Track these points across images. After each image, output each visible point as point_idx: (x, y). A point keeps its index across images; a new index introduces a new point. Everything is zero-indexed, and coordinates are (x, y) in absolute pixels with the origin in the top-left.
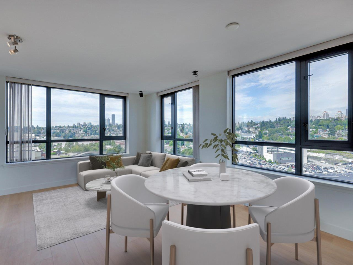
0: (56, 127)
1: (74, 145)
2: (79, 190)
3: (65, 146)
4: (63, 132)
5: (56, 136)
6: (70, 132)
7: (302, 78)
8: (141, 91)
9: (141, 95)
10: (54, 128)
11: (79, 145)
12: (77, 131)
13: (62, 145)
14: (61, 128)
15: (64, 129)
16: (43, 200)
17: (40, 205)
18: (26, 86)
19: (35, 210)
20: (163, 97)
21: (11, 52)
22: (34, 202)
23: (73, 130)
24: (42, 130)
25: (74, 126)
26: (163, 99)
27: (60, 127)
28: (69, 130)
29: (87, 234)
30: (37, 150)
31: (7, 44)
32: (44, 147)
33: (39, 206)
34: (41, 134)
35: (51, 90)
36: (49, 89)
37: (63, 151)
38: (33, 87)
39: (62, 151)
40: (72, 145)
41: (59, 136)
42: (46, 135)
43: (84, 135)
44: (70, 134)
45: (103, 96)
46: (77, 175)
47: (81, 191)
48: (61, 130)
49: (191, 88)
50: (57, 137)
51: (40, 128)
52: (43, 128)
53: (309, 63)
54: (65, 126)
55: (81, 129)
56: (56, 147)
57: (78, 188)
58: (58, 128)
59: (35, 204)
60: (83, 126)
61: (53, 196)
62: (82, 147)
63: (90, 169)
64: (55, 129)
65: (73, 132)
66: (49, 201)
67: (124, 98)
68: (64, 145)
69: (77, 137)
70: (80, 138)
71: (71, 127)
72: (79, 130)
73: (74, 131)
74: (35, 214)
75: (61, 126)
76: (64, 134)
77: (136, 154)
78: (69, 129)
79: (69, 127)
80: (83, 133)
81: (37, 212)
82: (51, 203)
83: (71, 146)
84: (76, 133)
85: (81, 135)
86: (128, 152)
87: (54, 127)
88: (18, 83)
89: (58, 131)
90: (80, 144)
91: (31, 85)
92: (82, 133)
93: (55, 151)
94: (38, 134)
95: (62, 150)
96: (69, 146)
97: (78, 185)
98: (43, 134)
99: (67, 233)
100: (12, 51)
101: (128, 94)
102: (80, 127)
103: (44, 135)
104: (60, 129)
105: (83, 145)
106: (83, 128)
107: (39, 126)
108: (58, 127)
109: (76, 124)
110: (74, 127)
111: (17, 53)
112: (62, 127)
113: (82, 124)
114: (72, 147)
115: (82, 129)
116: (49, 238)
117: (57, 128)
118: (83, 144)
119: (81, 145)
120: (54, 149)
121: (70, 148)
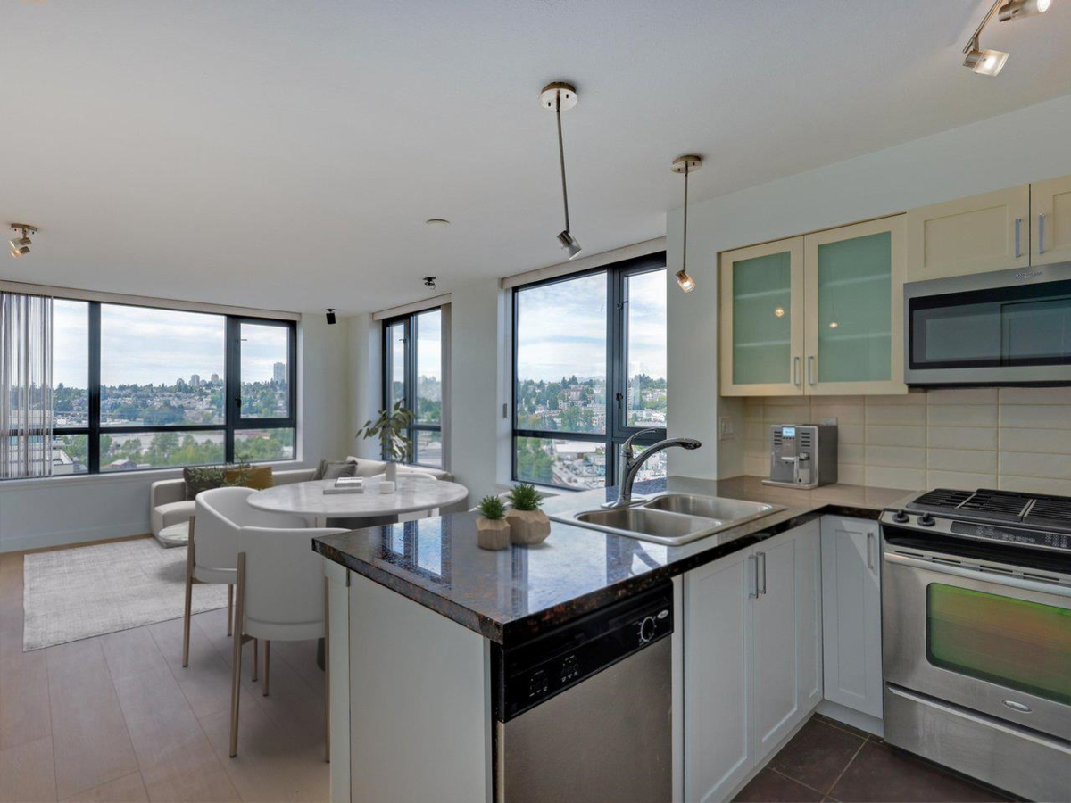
0: (122, 388)
1: (180, 446)
2: (149, 547)
3: (150, 448)
4: (145, 405)
5: (122, 417)
6: (167, 404)
7: (616, 305)
8: (330, 310)
9: (331, 319)
10: (114, 392)
11: (197, 444)
12: (189, 403)
13: (143, 446)
14: (139, 393)
15: (148, 397)
16: (52, 567)
17: (40, 577)
18: (39, 299)
19: (27, 586)
20: (387, 323)
21: (15, 253)
22: (25, 573)
23: (179, 397)
24: (74, 398)
25: (181, 388)
26: (387, 329)
27: (135, 388)
28: (165, 398)
29: (146, 625)
30: (59, 460)
31: (10, 245)
32: (83, 451)
33: (38, 579)
34: (71, 409)
35: (100, 307)
36: (95, 306)
37: (145, 462)
38: (55, 301)
39: (140, 463)
40: (174, 445)
41: (132, 417)
42: (87, 413)
43: (213, 414)
44: (167, 410)
45: (234, 321)
46: (149, 513)
47: (155, 548)
48: (139, 397)
49: (438, 307)
50: (126, 421)
51: (68, 391)
52: (79, 392)
53: (627, 276)
54: (151, 385)
55: (202, 394)
56: (120, 451)
57: (148, 542)
58: (129, 391)
59: (27, 576)
60: (208, 385)
61: (79, 559)
62: (205, 451)
63: (183, 499)
64: (120, 396)
65: (176, 405)
66: (65, 569)
67: (292, 326)
68: (148, 446)
69: (189, 418)
70: (200, 422)
71: (170, 390)
72: (197, 398)
73: (180, 402)
74: (25, 593)
75: (139, 386)
76: (146, 412)
77: (317, 463)
78: (163, 396)
79: (163, 388)
80: (209, 409)
81: (31, 589)
82: (70, 572)
83: (172, 447)
84: (189, 408)
85: (202, 413)
86: (300, 459)
87: (114, 388)
88: (19, 294)
89: (129, 401)
90: (200, 443)
91: (50, 297)
92: (208, 406)
93: (119, 462)
94: (64, 409)
95: (142, 460)
96: (163, 448)
97: (151, 535)
98: (78, 410)
99: (97, 624)
100: (18, 252)
101: (300, 314)
102: (201, 390)
103: (82, 412)
104: (134, 394)
105: (210, 446)
106: (209, 391)
107: (65, 386)
108: (128, 387)
109: (187, 381)
110: (180, 390)
111: (26, 255)
112: (142, 389)
113: (208, 380)
114: (174, 453)
115: (206, 395)
116: (54, 632)
117: (124, 392)
118: (209, 442)
119: (203, 443)
120: (117, 458)
121: (168, 455)
